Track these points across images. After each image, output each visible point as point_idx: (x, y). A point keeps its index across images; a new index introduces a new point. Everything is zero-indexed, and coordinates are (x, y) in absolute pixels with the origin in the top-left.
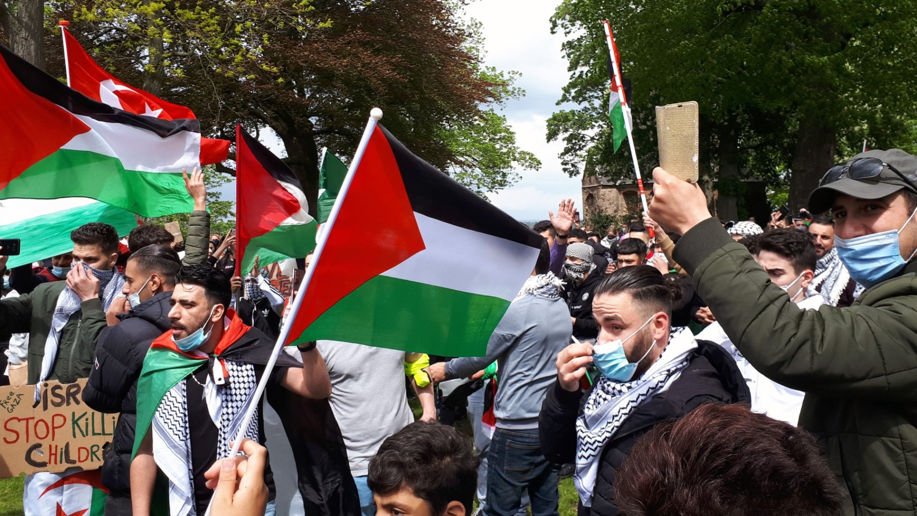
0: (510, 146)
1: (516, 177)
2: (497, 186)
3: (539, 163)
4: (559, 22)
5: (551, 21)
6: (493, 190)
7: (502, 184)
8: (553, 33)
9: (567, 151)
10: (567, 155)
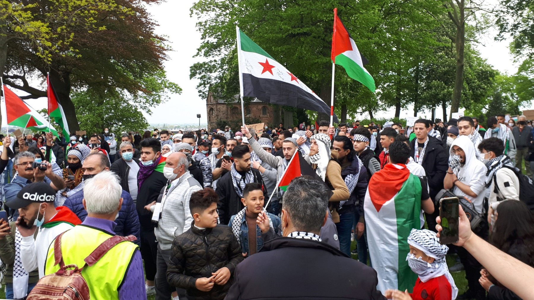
0: (163, 79)
1: (166, 98)
2: (155, 103)
3: (181, 90)
4: (195, 11)
5: (190, 10)
6: (153, 105)
7: (158, 102)
8: (191, 17)
9: (201, 85)
10: (201, 87)
